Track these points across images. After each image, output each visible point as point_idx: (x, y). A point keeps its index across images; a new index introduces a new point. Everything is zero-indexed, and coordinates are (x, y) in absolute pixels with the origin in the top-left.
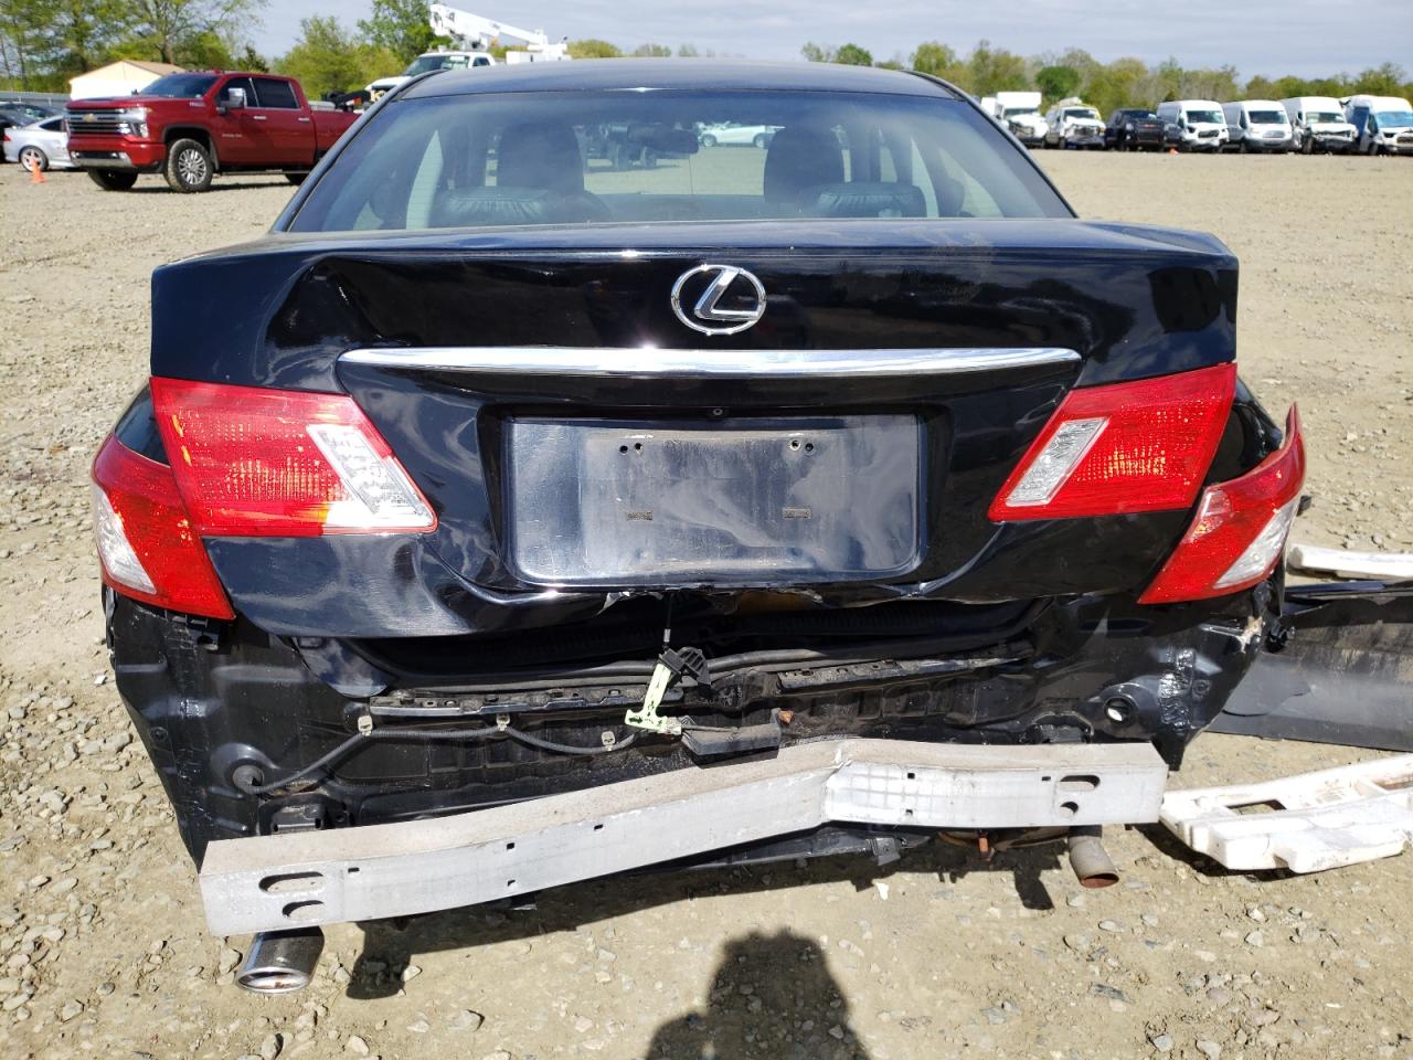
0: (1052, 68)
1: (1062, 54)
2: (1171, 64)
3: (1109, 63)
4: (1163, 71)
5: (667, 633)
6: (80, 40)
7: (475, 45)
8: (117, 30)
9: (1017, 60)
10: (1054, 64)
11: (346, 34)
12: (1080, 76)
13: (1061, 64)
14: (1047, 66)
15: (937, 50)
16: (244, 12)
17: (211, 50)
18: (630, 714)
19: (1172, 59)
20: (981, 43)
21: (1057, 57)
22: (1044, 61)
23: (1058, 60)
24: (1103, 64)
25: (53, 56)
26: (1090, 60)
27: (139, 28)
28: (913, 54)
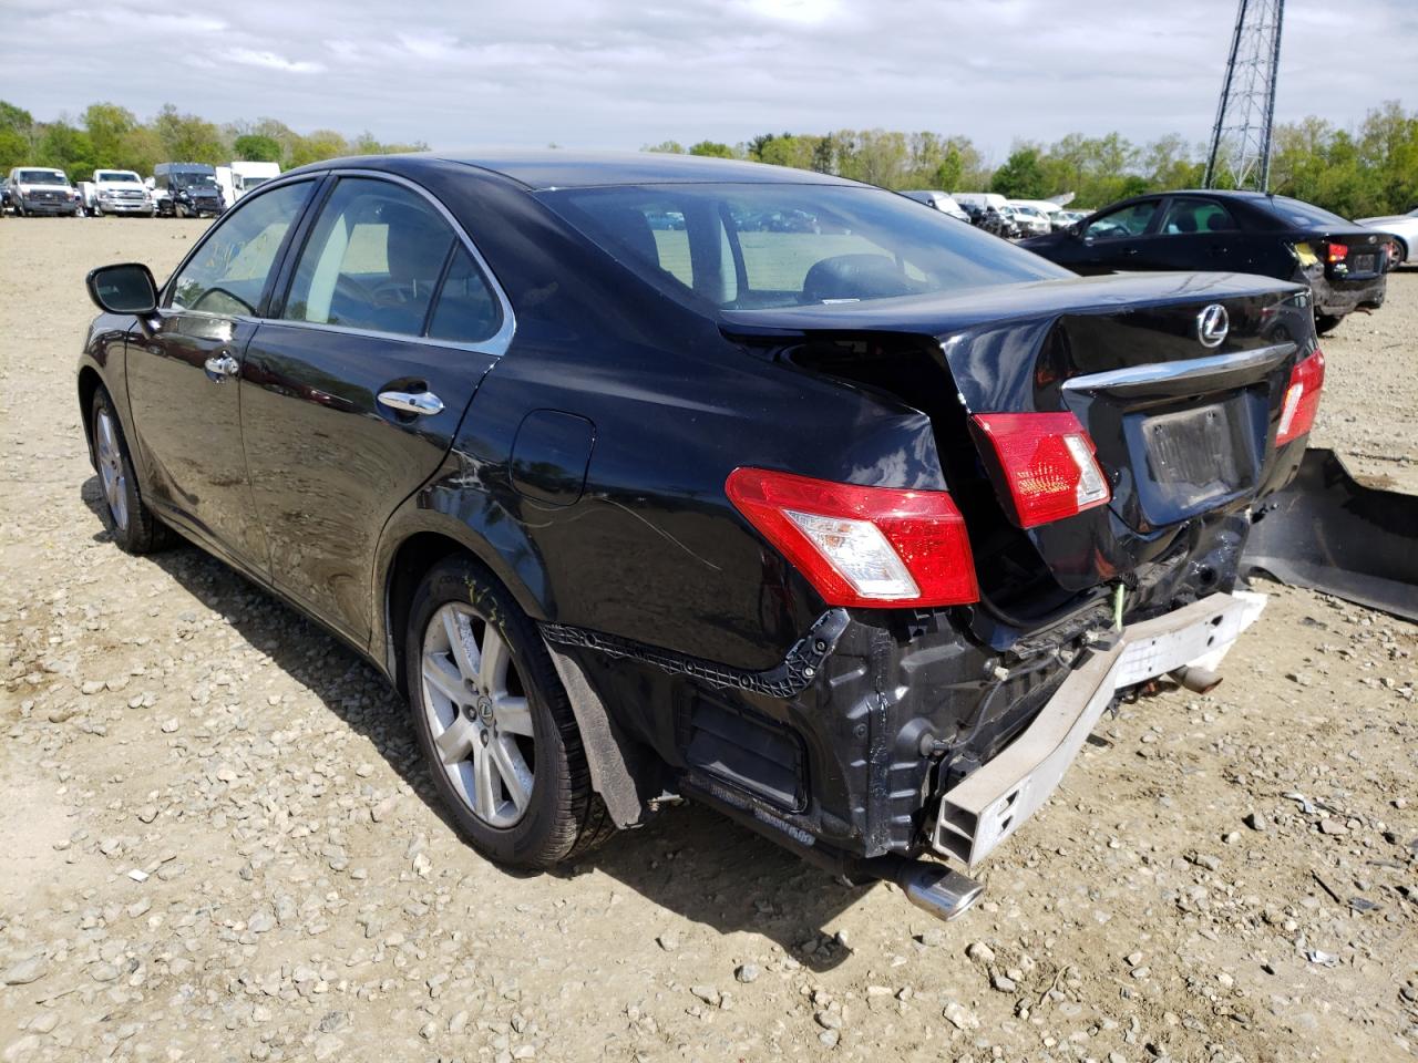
0: (248, 137)
1: (258, 124)
2: (368, 138)
3: (307, 135)
4: (361, 144)
9: (211, 127)
10: (250, 133)
12: (280, 146)
13: (258, 134)
14: (243, 134)
15: (112, 112)
19: (368, 134)
20: (166, 107)
21: (251, 125)
22: (239, 130)
23: (253, 128)
24: (301, 135)
26: (286, 130)
28: (83, 115)
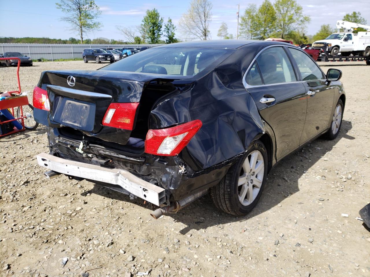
5: (83, 137)
6: (264, 34)
7: (349, 31)
8: (273, 31)
11: (331, 28)
16: (304, 25)
17: (293, 35)
18: (77, 149)
25: (258, 37)
27: (278, 30)
